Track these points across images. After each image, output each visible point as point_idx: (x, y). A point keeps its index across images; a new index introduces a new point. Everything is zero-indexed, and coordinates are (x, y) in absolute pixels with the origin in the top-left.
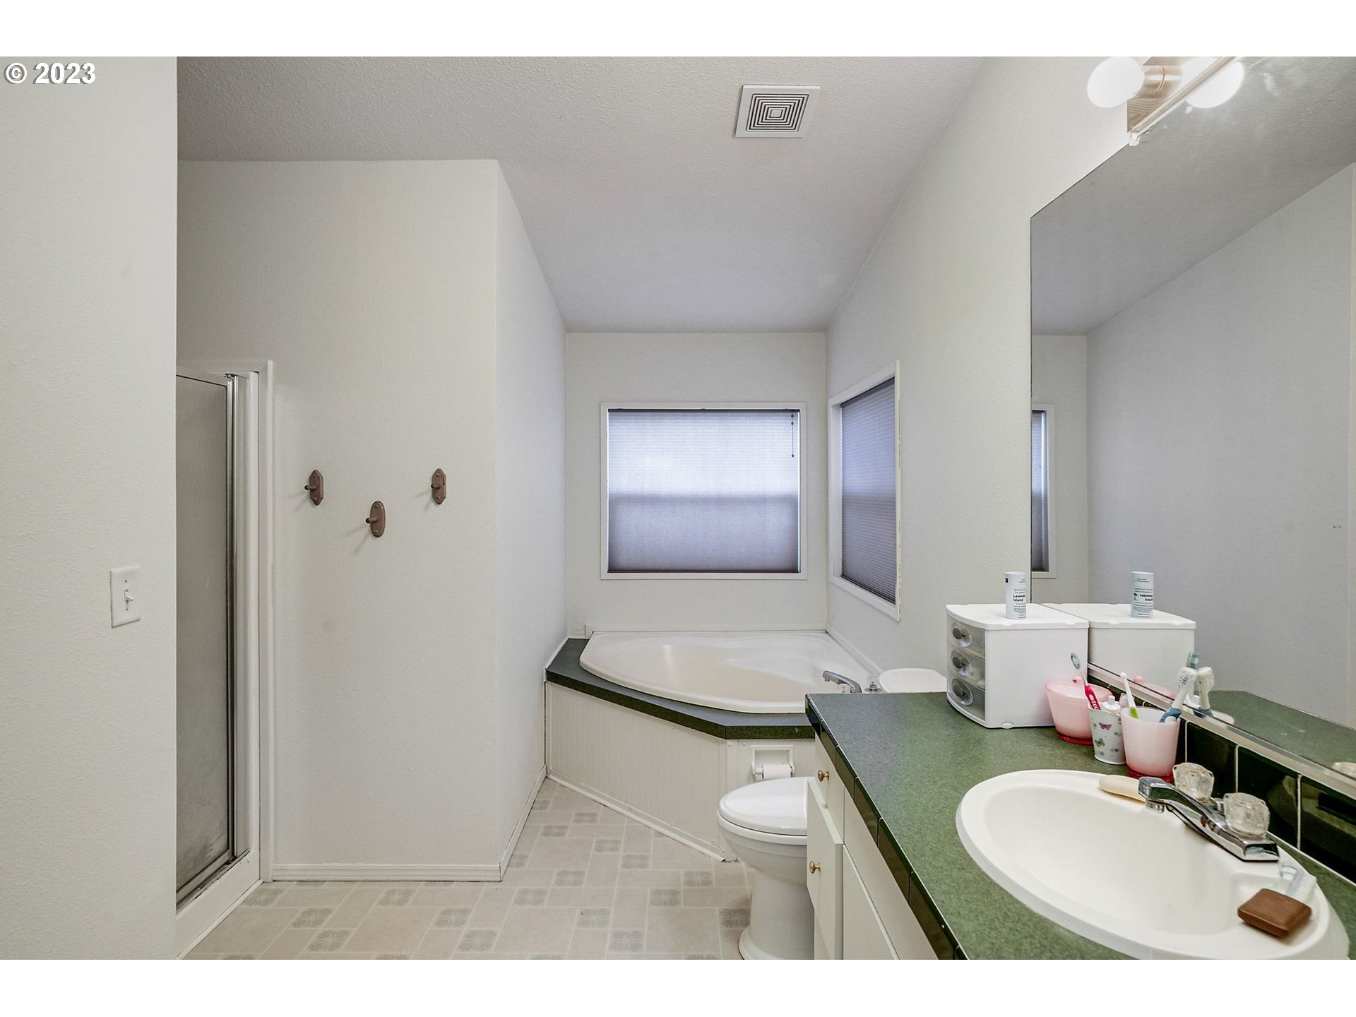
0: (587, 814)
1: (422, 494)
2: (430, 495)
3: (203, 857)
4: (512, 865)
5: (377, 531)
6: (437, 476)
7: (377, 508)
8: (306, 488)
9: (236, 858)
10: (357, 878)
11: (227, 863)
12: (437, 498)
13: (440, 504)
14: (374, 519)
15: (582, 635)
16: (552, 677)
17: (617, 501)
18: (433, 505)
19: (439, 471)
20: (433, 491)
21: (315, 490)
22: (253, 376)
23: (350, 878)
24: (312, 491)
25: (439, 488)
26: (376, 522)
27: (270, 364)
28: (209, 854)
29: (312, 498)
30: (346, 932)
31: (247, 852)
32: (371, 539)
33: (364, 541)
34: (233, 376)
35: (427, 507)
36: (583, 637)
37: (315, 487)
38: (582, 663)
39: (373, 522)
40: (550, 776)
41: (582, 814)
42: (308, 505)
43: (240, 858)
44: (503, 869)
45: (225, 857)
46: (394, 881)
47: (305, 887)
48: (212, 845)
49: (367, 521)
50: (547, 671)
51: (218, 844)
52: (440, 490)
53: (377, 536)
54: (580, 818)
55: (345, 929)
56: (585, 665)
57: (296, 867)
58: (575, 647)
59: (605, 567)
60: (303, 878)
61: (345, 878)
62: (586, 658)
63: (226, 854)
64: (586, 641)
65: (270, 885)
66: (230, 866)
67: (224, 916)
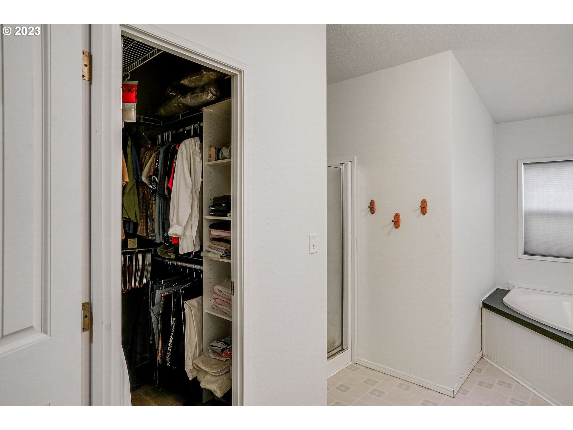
0: (506, 383)
1: (416, 210)
2: (420, 210)
3: (333, 345)
4: (460, 393)
5: (397, 226)
6: (423, 202)
7: (397, 216)
8: (369, 207)
9: (344, 350)
10: (389, 374)
11: (341, 351)
12: (423, 212)
13: (424, 214)
14: (395, 221)
15: (506, 287)
16: (485, 305)
17: (529, 215)
18: (421, 215)
19: (424, 200)
20: (421, 209)
21: (372, 208)
22: (349, 163)
23: (385, 373)
24: (371, 208)
25: (424, 207)
26: (397, 222)
27: (356, 157)
28: (335, 345)
29: (371, 211)
30: (384, 392)
31: (347, 349)
32: (394, 229)
33: (391, 230)
34: (343, 164)
35: (419, 216)
36: (507, 289)
37: (372, 207)
38: (505, 302)
39: (396, 222)
40: (484, 358)
41: (503, 382)
42: (370, 214)
43: (345, 350)
44: (455, 392)
45: (340, 348)
46: (403, 380)
47: (368, 370)
48: (336, 342)
49: (393, 221)
50: (483, 303)
51: (338, 343)
52: (424, 209)
53: (397, 228)
54: (501, 383)
55: (384, 391)
56: (506, 303)
57: (364, 361)
58: (501, 293)
59: (522, 251)
60: (367, 366)
61: (383, 372)
62: (506, 299)
63: (340, 347)
64: (508, 291)
65: (355, 366)
66: (342, 352)
67: (340, 370)
